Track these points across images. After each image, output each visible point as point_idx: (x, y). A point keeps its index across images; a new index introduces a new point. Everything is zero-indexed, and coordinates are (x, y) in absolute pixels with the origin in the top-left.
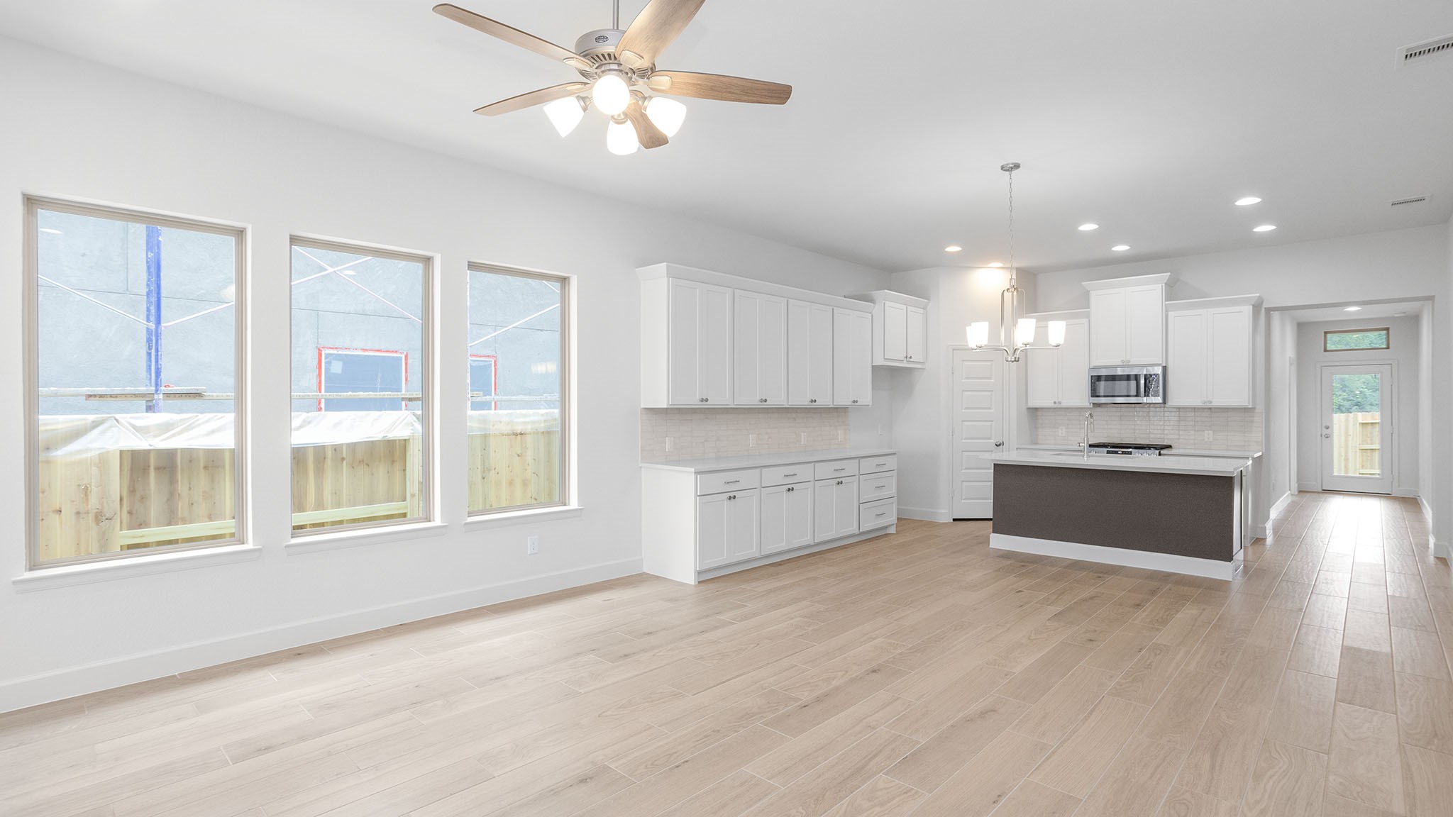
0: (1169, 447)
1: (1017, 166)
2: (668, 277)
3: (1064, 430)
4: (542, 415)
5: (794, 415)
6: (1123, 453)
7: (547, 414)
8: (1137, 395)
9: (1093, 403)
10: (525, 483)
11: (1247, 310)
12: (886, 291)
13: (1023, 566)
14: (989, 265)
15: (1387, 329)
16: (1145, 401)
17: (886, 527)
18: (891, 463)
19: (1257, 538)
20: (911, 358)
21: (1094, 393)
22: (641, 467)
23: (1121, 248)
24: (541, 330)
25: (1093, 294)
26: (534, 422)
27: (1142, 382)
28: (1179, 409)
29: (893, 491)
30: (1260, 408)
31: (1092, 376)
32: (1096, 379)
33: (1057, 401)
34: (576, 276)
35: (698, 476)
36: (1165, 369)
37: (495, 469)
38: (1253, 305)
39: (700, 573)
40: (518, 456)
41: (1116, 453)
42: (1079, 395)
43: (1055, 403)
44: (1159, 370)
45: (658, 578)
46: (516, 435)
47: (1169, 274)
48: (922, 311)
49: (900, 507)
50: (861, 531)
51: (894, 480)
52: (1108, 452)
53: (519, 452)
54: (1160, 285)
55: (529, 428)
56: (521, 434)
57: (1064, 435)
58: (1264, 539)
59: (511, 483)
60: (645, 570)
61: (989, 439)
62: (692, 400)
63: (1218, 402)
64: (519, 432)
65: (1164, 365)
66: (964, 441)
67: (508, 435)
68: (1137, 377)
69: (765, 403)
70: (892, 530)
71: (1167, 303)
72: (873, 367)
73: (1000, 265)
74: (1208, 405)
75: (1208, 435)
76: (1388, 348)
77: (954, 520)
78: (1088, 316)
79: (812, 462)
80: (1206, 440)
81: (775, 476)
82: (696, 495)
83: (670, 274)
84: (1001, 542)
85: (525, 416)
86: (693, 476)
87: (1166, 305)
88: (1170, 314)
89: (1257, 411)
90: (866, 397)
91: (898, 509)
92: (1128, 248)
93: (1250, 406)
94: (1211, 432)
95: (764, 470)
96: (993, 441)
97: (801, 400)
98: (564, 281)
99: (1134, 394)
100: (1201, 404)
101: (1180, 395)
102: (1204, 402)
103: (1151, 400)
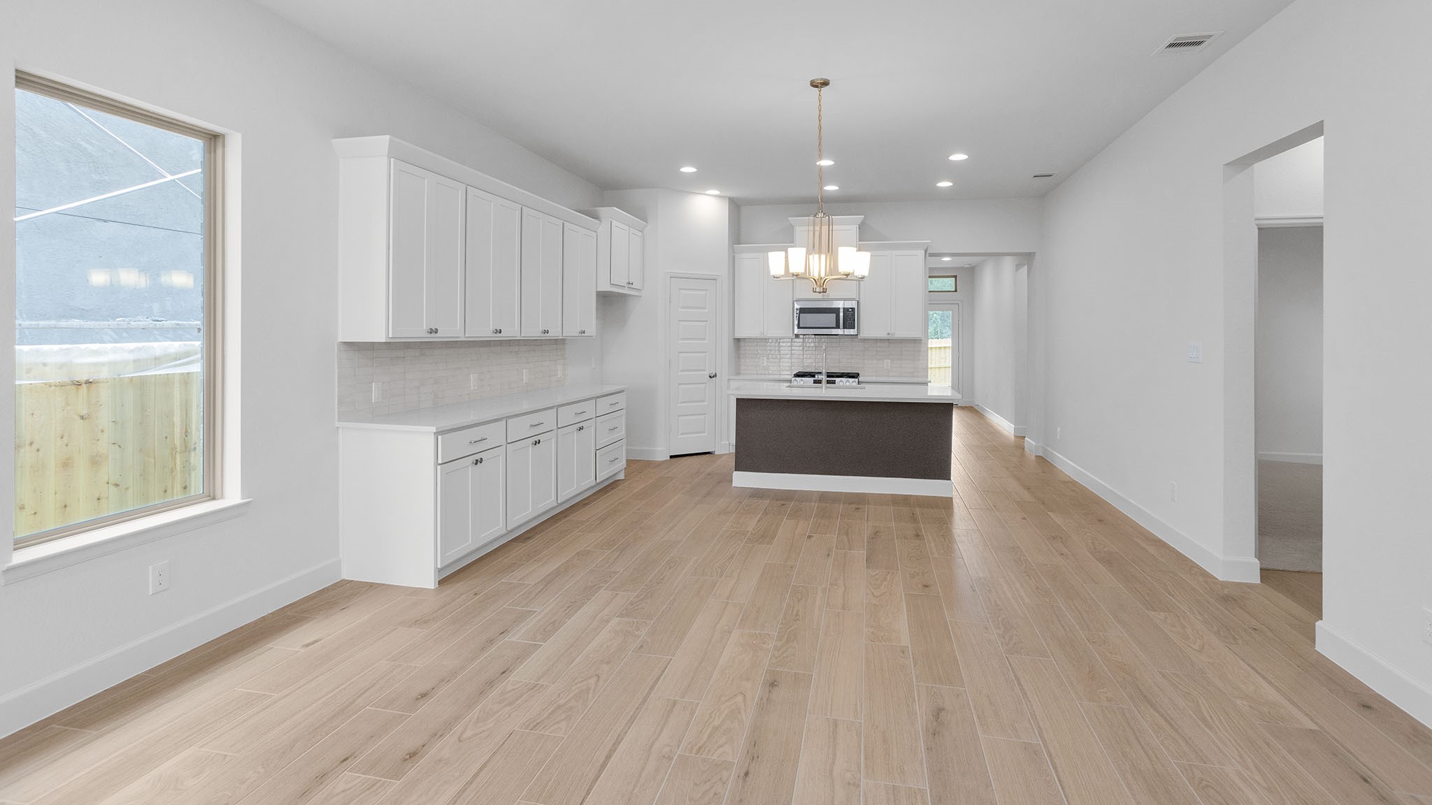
0: (858, 375)
2: (389, 157)
4: (132, 351)
7: (139, 349)
8: (838, 327)
10: (96, 461)
11: (921, 254)
12: (615, 208)
13: (783, 505)
14: (707, 192)
15: (955, 277)
16: (843, 333)
17: (617, 473)
18: (621, 400)
20: (632, 284)
22: (338, 428)
23: (831, 188)
24: (105, 221)
25: (796, 229)
26: (112, 364)
27: (841, 314)
28: (870, 340)
29: (622, 433)
32: (804, 311)
33: (763, 333)
34: (239, 136)
35: (440, 437)
36: (861, 304)
37: (31, 444)
38: (925, 251)
39: (440, 570)
40: (82, 418)
42: (779, 325)
43: (761, 334)
44: (854, 304)
45: (371, 586)
46: (79, 384)
47: (861, 216)
48: (640, 234)
49: (629, 448)
50: (598, 481)
51: (624, 420)
52: (815, 382)
53: (84, 412)
54: (855, 226)
55: (104, 374)
56: (88, 382)
57: (765, 365)
59: (66, 464)
60: (346, 576)
61: (704, 370)
62: (417, 332)
63: (900, 334)
64: (84, 378)
65: (861, 300)
66: (680, 373)
67: (62, 385)
68: (837, 311)
69: (500, 335)
70: (621, 476)
71: (860, 242)
72: (597, 292)
73: (717, 192)
74: (891, 337)
75: (887, 363)
76: (956, 291)
77: (671, 457)
79: (552, 408)
80: (885, 368)
81: (520, 428)
82: (437, 464)
83: (394, 153)
84: (744, 480)
85: (96, 353)
86: (432, 438)
87: (859, 245)
90: (592, 328)
91: (628, 452)
94: (889, 361)
95: (510, 421)
96: (707, 373)
97: (533, 332)
98: (213, 140)
99: (835, 326)
100: (887, 336)
101: (869, 326)
102: (889, 334)
103: (847, 332)
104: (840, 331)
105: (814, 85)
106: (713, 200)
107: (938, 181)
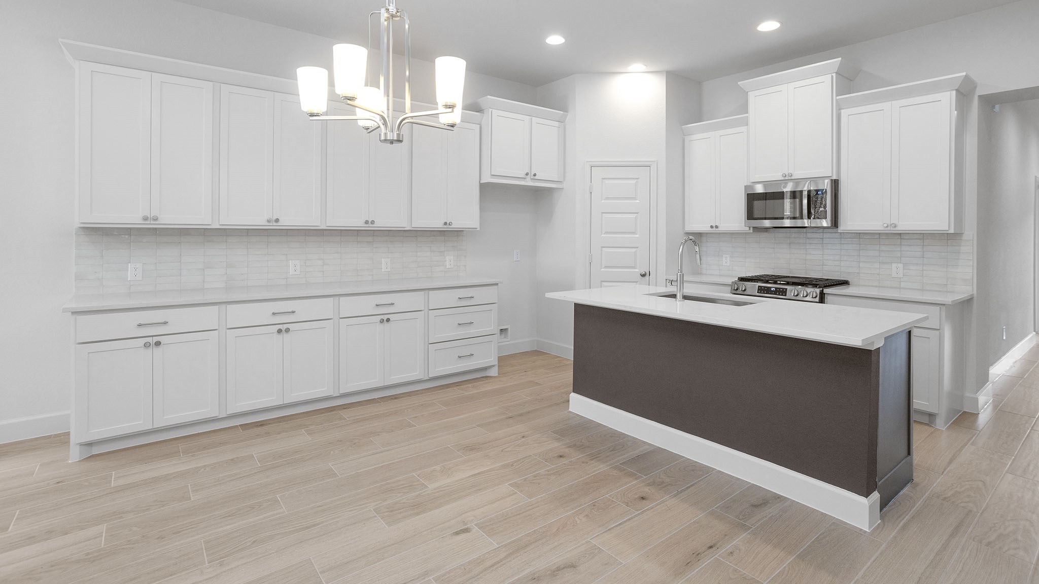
0: (845, 283)
3: (728, 259)
5: (370, 239)
8: (802, 218)
9: (753, 227)
11: (948, 98)
12: (488, 97)
16: (809, 225)
17: (485, 369)
19: (965, 413)
20: (535, 175)
21: (750, 216)
23: (769, 26)
25: (751, 95)
27: (806, 200)
28: (857, 234)
29: (488, 329)
30: (970, 232)
31: (748, 194)
32: (752, 198)
33: (714, 225)
36: (835, 184)
38: (957, 90)
42: (736, 218)
43: (712, 227)
44: (826, 185)
47: (840, 59)
48: (557, 124)
50: (430, 376)
54: (829, 75)
57: (728, 264)
58: (976, 415)
61: (633, 268)
63: (906, 225)
65: (834, 178)
66: (603, 270)
68: (799, 195)
69: (278, 224)
70: (494, 372)
71: (838, 98)
72: (481, 184)
74: (891, 230)
75: (896, 269)
78: (746, 123)
79: (330, 296)
80: (894, 275)
87: (837, 100)
88: (844, 113)
89: (965, 237)
90: (471, 219)
92: (777, 25)
93: (952, 231)
94: (901, 266)
96: (638, 271)
102: (887, 226)
103: (814, 223)
104: (806, 222)
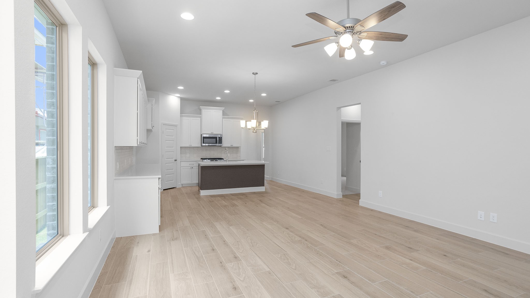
1: (257, 74)
2: (138, 78)
6: (215, 161)
8: (216, 143)
9: (202, 146)
16: (218, 145)
21: (203, 142)
22: (115, 179)
23: (218, 98)
25: (203, 110)
27: (218, 139)
28: (225, 147)
32: (203, 138)
33: (190, 145)
36: (221, 136)
41: (213, 161)
42: (197, 143)
47: (224, 108)
52: (211, 161)
54: (222, 111)
61: (173, 158)
63: (234, 145)
66: (166, 159)
68: (216, 138)
77: (164, 190)
78: (201, 117)
84: (204, 193)
87: (222, 117)
92: (220, 98)
94: (229, 154)
96: (174, 159)
98: (93, 65)
99: (215, 143)
100: (230, 146)
101: (225, 143)
102: (231, 145)
103: (219, 145)
104: (217, 145)
105: (253, 73)
106: (176, 98)
107: (250, 100)
